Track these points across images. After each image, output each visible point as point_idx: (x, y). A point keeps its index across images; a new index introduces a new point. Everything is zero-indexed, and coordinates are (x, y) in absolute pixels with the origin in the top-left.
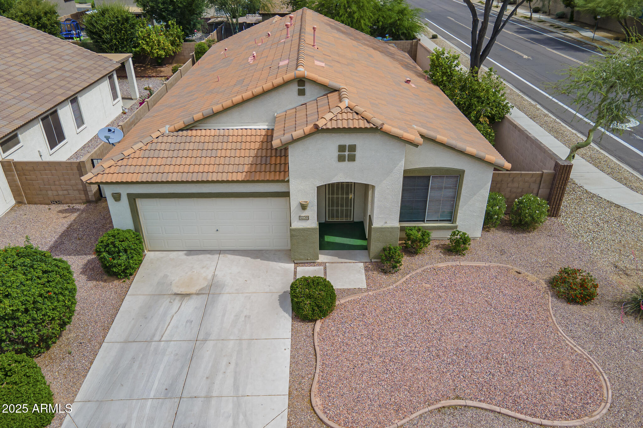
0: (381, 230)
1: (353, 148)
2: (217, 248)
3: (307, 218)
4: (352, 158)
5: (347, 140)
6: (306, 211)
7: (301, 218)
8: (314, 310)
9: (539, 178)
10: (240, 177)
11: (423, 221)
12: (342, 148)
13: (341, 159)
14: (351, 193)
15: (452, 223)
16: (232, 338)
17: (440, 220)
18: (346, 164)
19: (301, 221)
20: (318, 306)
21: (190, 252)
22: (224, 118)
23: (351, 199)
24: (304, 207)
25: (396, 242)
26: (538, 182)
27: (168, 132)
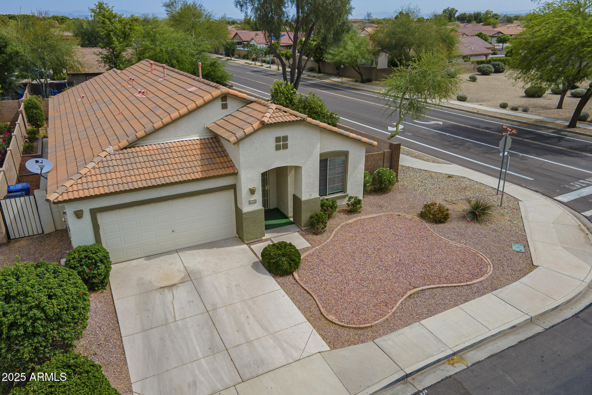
0: (308, 201)
1: (285, 138)
2: (173, 249)
3: (255, 202)
4: (285, 147)
5: (281, 132)
6: (254, 195)
7: (251, 203)
8: (290, 263)
9: (383, 156)
10: (198, 176)
11: (326, 195)
12: (278, 139)
13: (278, 148)
14: (267, 185)
15: (345, 193)
16: (236, 302)
17: (337, 192)
18: (282, 152)
19: (250, 205)
20: (292, 260)
21: (148, 257)
22: (161, 134)
23: (267, 190)
24: (252, 192)
25: (318, 209)
26: (382, 159)
27: (113, 151)
